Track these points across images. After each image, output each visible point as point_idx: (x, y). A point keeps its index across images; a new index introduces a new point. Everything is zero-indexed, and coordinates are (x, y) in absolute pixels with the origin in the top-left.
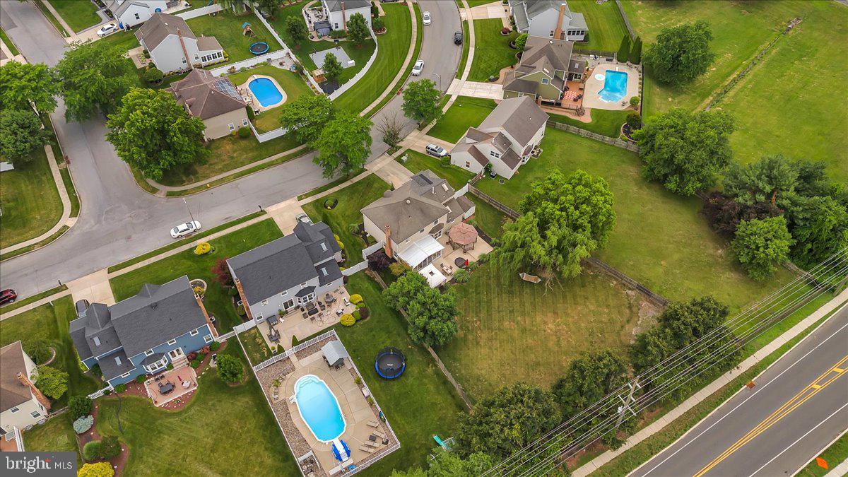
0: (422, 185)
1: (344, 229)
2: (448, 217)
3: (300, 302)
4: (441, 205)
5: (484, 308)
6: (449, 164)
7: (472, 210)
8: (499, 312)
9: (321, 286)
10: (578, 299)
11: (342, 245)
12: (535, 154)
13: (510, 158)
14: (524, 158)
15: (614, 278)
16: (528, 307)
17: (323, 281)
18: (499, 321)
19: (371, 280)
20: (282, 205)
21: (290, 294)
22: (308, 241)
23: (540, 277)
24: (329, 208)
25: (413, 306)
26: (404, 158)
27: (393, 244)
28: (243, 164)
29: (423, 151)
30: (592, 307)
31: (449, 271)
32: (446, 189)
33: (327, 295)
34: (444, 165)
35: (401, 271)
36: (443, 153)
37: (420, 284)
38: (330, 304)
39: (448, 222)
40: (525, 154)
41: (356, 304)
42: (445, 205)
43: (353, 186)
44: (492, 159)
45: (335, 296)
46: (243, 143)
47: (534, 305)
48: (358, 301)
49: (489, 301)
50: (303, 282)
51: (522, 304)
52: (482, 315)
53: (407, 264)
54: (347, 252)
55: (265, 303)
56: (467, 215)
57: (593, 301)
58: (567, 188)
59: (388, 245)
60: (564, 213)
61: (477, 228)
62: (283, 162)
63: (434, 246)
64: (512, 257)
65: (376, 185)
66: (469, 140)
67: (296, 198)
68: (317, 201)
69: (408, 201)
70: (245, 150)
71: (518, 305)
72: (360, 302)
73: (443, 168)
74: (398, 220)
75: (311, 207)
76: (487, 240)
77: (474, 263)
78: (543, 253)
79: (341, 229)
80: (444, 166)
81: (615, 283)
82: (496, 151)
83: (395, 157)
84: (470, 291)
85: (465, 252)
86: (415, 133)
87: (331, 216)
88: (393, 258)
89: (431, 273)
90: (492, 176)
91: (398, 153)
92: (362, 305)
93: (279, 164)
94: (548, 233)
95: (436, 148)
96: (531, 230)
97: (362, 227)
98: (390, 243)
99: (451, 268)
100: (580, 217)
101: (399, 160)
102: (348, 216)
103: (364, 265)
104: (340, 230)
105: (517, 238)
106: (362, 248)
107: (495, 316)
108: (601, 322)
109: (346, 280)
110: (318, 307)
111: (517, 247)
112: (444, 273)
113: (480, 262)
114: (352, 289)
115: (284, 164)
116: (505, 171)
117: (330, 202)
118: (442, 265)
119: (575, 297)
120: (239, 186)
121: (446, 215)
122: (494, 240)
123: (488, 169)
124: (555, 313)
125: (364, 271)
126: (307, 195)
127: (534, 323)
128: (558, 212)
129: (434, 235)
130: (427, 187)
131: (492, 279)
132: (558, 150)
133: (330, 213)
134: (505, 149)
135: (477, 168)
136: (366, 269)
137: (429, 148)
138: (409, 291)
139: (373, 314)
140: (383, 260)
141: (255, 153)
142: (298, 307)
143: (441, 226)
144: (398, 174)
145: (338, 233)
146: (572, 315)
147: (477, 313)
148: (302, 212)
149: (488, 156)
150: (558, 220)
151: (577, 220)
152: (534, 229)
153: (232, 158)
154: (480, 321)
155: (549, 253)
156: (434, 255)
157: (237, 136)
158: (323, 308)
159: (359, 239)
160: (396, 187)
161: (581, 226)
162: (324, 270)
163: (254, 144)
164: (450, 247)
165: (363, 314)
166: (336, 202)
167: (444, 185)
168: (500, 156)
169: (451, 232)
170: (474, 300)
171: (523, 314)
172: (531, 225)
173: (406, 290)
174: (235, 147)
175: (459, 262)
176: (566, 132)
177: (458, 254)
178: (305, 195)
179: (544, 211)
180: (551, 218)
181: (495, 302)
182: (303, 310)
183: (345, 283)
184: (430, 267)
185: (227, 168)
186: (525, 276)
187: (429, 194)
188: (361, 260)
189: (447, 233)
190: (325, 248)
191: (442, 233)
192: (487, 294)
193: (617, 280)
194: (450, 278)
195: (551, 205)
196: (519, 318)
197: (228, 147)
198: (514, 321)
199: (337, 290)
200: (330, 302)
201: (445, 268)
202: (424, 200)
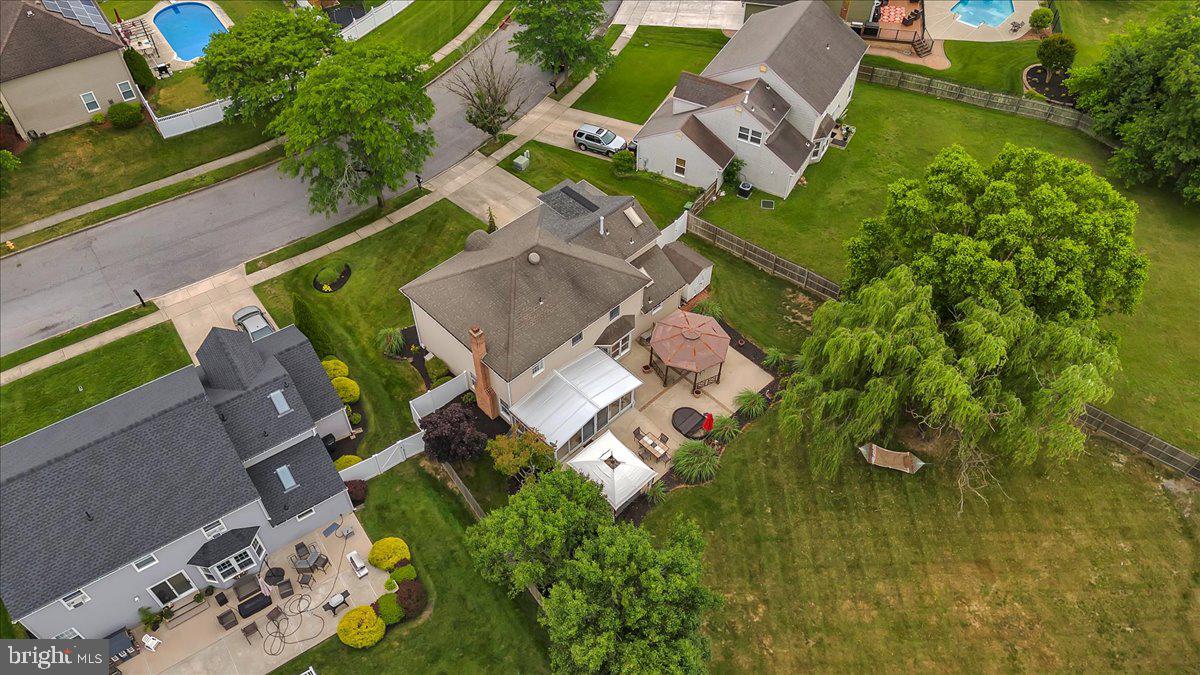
0: (569, 214)
1: (365, 342)
2: (646, 299)
3: (210, 577)
4: (624, 266)
5: (770, 558)
6: (631, 169)
7: (704, 277)
8: (818, 570)
9: (273, 523)
10: (1037, 516)
11: (354, 388)
12: (838, 137)
13: (788, 143)
14: (818, 144)
15: (1120, 445)
16: (900, 551)
17: (281, 509)
18: (824, 600)
19: (437, 487)
20: (204, 286)
21: (172, 558)
22: (233, 389)
23: (922, 456)
24: (326, 288)
25: (562, 601)
26: (522, 161)
27: (497, 382)
28: (114, 190)
29: (566, 142)
30: (1082, 539)
31: (660, 450)
32: (637, 220)
33: (300, 547)
34: (622, 170)
35: (522, 461)
36: (617, 144)
37: (581, 513)
38: (307, 575)
39: (646, 310)
40: (821, 134)
41: (390, 571)
42: (637, 263)
43: (392, 231)
44: (742, 149)
45: (322, 546)
46: (121, 141)
47: (913, 539)
48: (395, 560)
49: (784, 538)
50: (208, 518)
51: (882, 539)
52: (768, 584)
53: (539, 438)
54: (368, 407)
55: (77, 600)
56: (691, 290)
57: (1079, 518)
58: (1003, 190)
59: (481, 383)
60: (1009, 265)
61: (722, 323)
62: (218, 181)
63: (611, 381)
64: (851, 404)
65: (451, 226)
66: (681, 105)
67: (242, 266)
68: (297, 272)
69: (534, 257)
70: (122, 157)
71: (870, 542)
72: (403, 563)
73: (621, 179)
74: (506, 311)
75: (278, 290)
76: (754, 355)
77: (725, 422)
78: (964, 390)
79: (357, 343)
80: (620, 175)
81: (1123, 458)
82: (754, 125)
83: (500, 158)
84: (726, 505)
85: (696, 391)
86: (546, 106)
87: (331, 309)
88: (500, 419)
89: (612, 462)
90: (744, 194)
91: (506, 151)
92: (408, 572)
93: (207, 186)
94: (973, 329)
95: (600, 131)
96: (913, 320)
97: (411, 335)
98: (486, 377)
99: (664, 439)
100: (1061, 274)
101: (509, 166)
102: (378, 308)
103: (413, 445)
104: (352, 347)
105: (873, 347)
106: (412, 392)
107: (809, 582)
108: (1122, 584)
109: (359, 492)
110: (267, 589)
111: (869, 375)
112: (645, 455)
113: (742, 417)
114: (379, 524)
115: (220, 187)
116: (774, 175)
117: (331, 272)
118: (638, 434)
119: (1024, 506)
120: (94, 244)
121: (641, 292)
122: (772, 353)
123: (732, 174)
124: (983, 563)
125: (414, 461)
126: (270, 260)
127: (928, 600)
128: (989, 263)
129: (609, 347)
130: (585, 220)
131: (783, 467)
132: (890, 128)
133: (328, 303)
134: (776, 119)
135: (704, 172)
136: (421, 455)
137: (581, 135)
138: (547, 544)
139: (441, 600)
140: (468, 429)
141: (151, 162)
142: (210, 590)
143: (626, 323)
144: (506, 199)
145: (346, 356)
146: (1031, 565)
147: (754, 578)
148: (253, 302)
149: (731, 140)
150: (994, 287)
151: (1050, 286)
152: (924, 318)
153: (88, 176)
154: (766, 602)
155: (979, 391)
156: (615, 404)
157: (108, 126)
158: (287, 592)
159: (406, 368)
160: (500, 224)
161: (1063, 303)
162: (284, 473)
163: (149, 143)
164: (654, 379)
165: (410, 598)
166: (346, 273)
167: (631, 213)
168: (764, 139)
169: (657, 336)
170: (740, 533)
171: (889, 571)
172: (913, 307)
173: (536, 539)
174: (99, 151)
175: (686, 421)
176: (898, 89)
177: (679, 397)
178: (264, 259)
179: (943, 261)
180: (972, 282)
181: (804, 537)
182: (222, 600)
183: (356, 503)
184: (607, 443)
185: (70, 201)
186: (877, 456)
187: (591, 236)
188: (407, 429)
189: (643, 341)
190: (282, 406)
191: (630, 342)
192: (773, 513)
193: (1125, 450)
194: (663, 469)
195: (967, 243)
196: (880, 587)
197: (79, 152)
198: (865, 598)
199: (335, 526)
200: (311, 565)
201: (647, 441)
202: (579, 251)
